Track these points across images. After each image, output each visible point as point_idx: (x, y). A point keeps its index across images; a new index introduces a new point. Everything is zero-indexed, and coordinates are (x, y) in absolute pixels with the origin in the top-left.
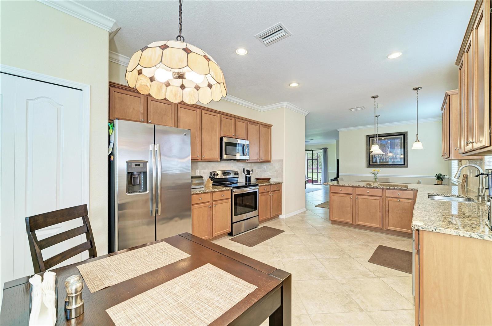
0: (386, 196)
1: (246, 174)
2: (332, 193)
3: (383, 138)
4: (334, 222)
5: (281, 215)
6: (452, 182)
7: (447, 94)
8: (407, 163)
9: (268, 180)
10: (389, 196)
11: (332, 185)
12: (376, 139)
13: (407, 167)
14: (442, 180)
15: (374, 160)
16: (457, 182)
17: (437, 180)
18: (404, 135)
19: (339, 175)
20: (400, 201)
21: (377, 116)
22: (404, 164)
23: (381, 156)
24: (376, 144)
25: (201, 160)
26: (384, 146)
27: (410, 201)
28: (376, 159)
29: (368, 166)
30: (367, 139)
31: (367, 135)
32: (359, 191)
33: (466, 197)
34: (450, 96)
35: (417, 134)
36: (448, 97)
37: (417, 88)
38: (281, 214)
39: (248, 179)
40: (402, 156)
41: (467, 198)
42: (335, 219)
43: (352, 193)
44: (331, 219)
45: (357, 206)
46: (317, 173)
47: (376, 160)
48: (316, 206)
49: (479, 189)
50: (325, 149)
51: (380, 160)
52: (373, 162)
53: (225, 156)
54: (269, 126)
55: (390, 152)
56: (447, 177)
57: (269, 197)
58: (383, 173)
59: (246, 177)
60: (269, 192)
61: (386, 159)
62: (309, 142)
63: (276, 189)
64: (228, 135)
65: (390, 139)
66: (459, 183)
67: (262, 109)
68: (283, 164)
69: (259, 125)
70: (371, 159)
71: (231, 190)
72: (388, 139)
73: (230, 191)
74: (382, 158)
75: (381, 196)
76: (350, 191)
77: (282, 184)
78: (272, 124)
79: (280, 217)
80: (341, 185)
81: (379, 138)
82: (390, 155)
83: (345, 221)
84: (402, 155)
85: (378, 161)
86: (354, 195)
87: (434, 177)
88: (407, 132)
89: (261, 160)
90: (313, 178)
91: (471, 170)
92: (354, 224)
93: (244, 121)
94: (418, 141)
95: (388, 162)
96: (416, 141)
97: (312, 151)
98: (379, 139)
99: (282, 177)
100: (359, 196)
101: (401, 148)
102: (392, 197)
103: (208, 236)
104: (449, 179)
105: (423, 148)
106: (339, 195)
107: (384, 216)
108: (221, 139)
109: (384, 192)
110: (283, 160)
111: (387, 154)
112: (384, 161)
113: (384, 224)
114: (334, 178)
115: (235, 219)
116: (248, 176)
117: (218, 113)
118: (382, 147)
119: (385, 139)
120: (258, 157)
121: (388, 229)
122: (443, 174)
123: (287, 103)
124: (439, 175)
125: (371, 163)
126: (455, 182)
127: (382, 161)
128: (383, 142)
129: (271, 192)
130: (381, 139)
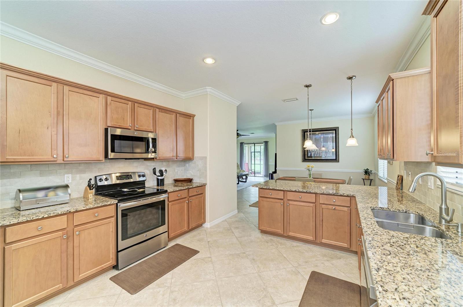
0: (320, 203)
1: (158, 176)
2: (261, 197)
3: (317, 133)
4: (263, 232)
5: (206, 223)
6: (379, 177)
7: (391, 77)
8: (339, 158)
9: (190, 181)
10: (323, 203)
11: (261, 188)
12: (310, 134)
13: (339, 162)
14: (369, 175)
15: (309, 155)
16: (386, 180)
17: (365, 174)
18: (336, 130)
19: (277, 169)
20: (336, 209)
21: (311, 110)
22: (336, 159)
23: (315, 150)
24: (309, 140)
25: (63, 162)
26: (318, 141)
27: (346, 209)
28: (311, 153)
29: (303, 161)
30: (303, 133)
31: (303, 130)
32: (290, 196)
33: (416, 213)
34: (394, 80)
35: (352, 129)
36: (391, 82)
37: (351, 77)
38: (204, 222)
39: (160, 182)
40: (334, 150)
41: (418, 214)
42: (264, 228)
43: (283, 198)
44: (260, 229)
45: (288, 215)
46: (260, 165)
47: (311, 155)
48: (250, 206)
49: (441, 208)
50: (266, 143)
51: (314, 154)
52: (308, 157)
53: (111, 155)
54: (191, 116)
55: (323, 147)
56: (373, 172)
57: (186, 205)
58: (316, 167)
59: (158, 179)
60: (185, 198)
61: (320, 154)
62: (249, 135)
63: (196, 194)
64: (119, 125)
65: (323, 133)
66: (389, 181)
67: (184, 95)
68: (206, 162)
69: (174, 114)
70: (306, 154)
71: (117, 203)
72: (321, 134)
73: (114, 207)
74: (316, 152)
75: (315, 202)
76: (280, 195)
77: (206, 186)
78: (195, 114)
79: (204, 225)
80: (271, 188)
81: (313, 132)
82: (323, 149)
83: (275, 231)
84: (333, 148)
85: (313, 155)
86: (285, 200)
87: (362, 171)
88: (338, 127)
89: (178, 158)
90: (255, 170)
91: (410, 172)
92: (285, 235)
93: (150, 107)
94: (353, 137)
95: (321, 157)
96: (350, 137)
97: (254, 144)
98: (313, 134)
99: (206, 177)
100: (291, 202)
101: (333, 142)
102: (326, 204)
103: (61, 284)
104: (376, 174)
105: (358, 145)
106: (268, 199)
107: (318, 226)
108: (106, 130)
109: (318, 198)
110: (206, 157)
111: (321, 148)
112: (318, 155)
113: (318, 236)
114: (272, 172)
115: (122, 245)
116: (160, 178)
117: (101, 93)
118: (316, 142)
119: (318, 134)
120: (175, 155)
121: (323, 242)
122: (370, 169)
123: (211, 89)
124: (366, 169)
125: (306, 158)
126: (384, 180)
127: (316, 155)
128: (317, 136)
129: (188, 197)
130: (315, 134)
